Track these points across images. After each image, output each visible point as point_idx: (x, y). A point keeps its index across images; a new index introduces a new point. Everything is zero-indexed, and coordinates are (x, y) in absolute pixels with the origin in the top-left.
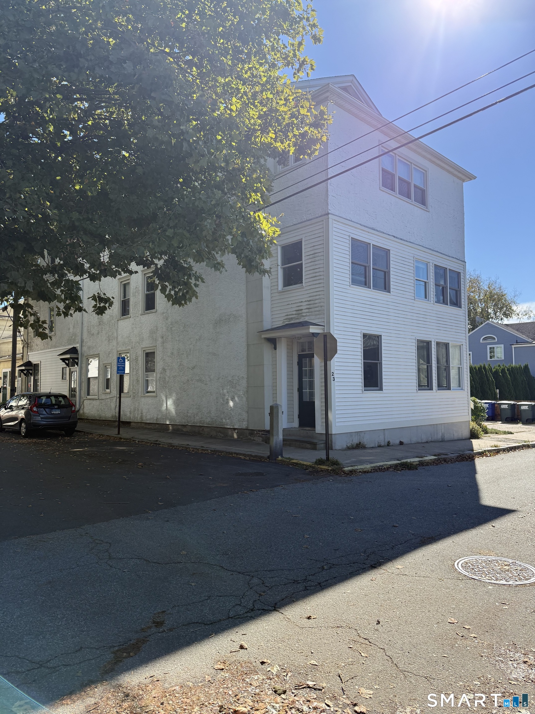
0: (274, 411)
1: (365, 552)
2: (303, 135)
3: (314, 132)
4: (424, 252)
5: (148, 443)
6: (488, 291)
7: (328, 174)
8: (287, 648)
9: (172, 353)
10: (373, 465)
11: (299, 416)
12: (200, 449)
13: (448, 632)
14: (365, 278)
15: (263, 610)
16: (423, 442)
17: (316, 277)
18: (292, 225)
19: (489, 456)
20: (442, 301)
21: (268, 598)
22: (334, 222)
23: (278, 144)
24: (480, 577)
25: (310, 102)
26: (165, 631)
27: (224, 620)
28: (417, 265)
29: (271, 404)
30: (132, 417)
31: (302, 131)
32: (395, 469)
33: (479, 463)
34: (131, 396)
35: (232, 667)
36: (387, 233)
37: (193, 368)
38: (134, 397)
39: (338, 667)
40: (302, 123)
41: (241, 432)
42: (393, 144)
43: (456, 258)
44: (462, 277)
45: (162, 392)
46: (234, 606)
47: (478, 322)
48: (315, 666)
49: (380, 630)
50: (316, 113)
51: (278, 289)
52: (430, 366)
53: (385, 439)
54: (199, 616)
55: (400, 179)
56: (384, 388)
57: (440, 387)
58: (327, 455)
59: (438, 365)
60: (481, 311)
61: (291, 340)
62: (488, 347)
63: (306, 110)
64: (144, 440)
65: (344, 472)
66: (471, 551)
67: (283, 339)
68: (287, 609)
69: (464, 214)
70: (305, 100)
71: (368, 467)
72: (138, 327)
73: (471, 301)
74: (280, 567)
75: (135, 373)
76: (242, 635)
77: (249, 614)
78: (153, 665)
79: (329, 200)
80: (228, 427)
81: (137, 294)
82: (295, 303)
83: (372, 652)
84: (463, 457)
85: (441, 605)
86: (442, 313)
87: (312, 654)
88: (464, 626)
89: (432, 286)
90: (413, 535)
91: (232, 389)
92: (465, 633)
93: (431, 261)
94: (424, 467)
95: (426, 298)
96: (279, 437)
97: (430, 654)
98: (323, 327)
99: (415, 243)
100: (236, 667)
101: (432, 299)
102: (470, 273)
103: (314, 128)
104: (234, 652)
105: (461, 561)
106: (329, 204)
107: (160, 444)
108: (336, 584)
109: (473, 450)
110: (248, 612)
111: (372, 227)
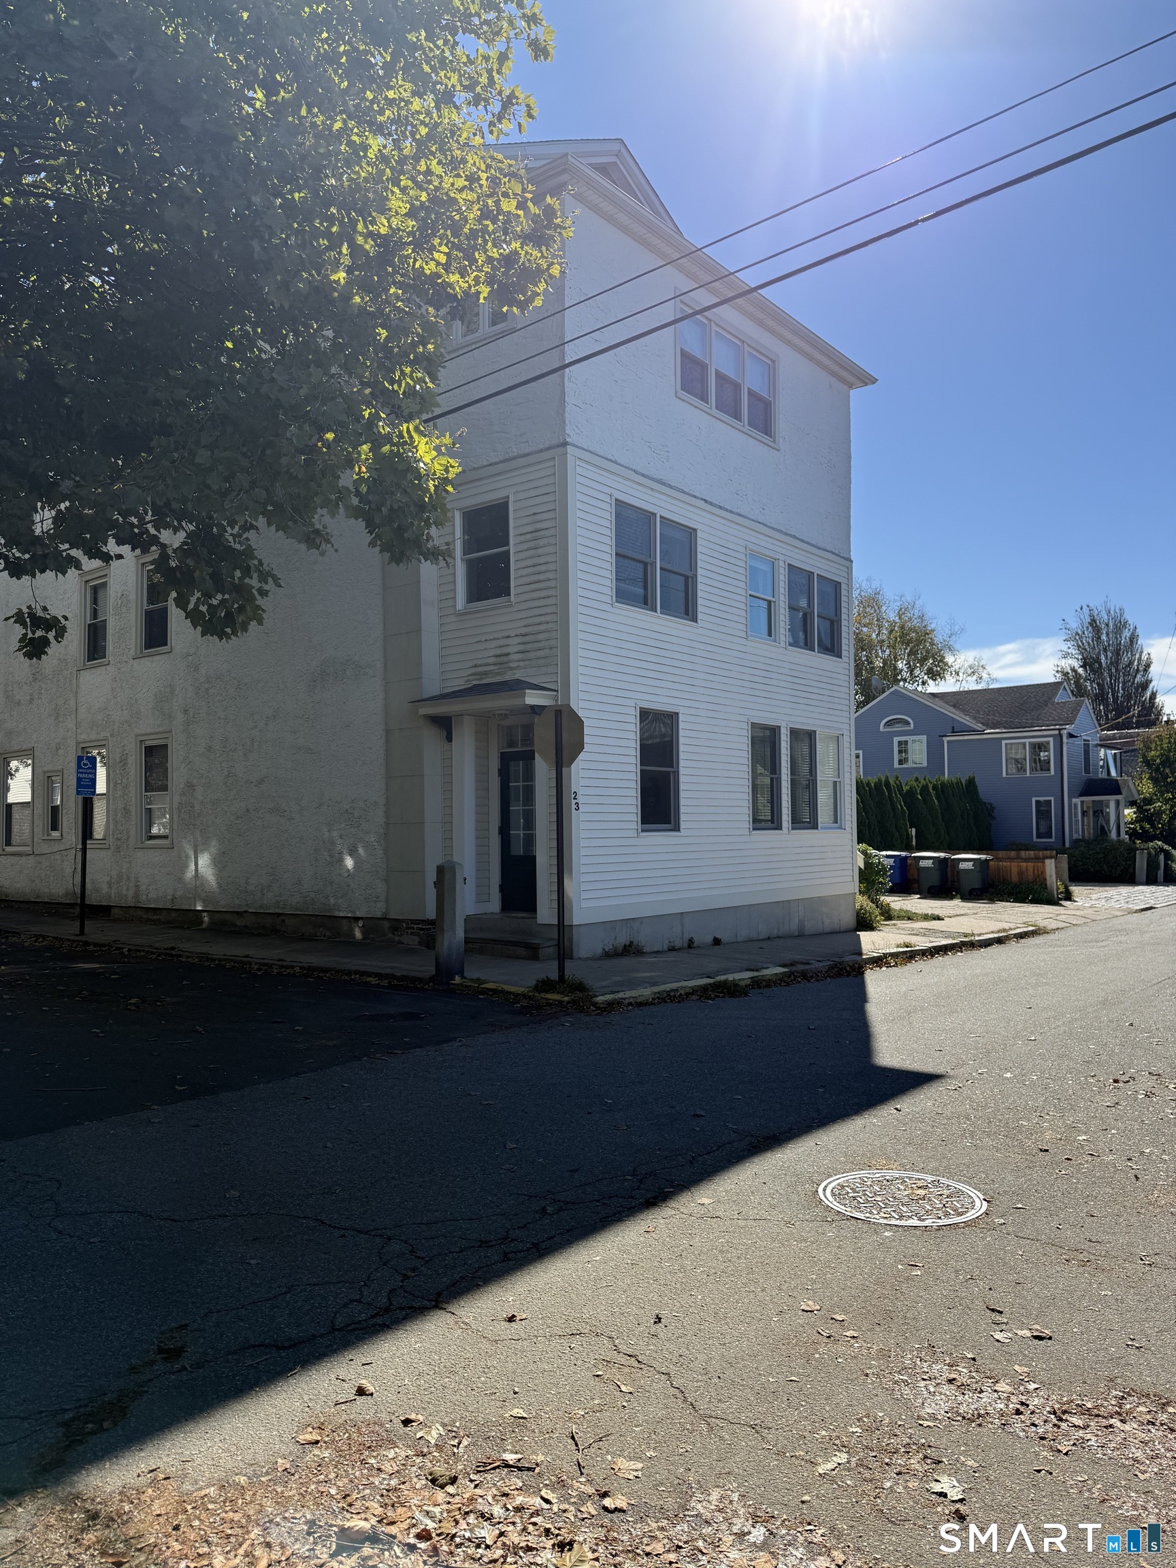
0: (445, 876)
1: (634, 1173)
2: (509, 260)
3: (531, 254)
4: (768, 536)
5: (153, 953)
6: (896, 623)
7: (564, 357)
8: (462, 1387)
9: (209, 749)
10: (656, 989)
11: (502, 888)
12: (275, 965)
13: (801, 1329)
14: (645, 588)
15: (410, 1308)
16: (761, 938)
17: (539, 582)
18: (485, 464)
19: (893, 966)
20: (802, 644)
21: (423, 1282)
22: (578, 463)
23: (454, 278)
24: (868, 1215)
25: (522, 183)
26: (186, 1369)
27: (322, 1336)
28: (754, 564)
29: (440, 862)
30: (113, 896)
31: (505, 250)
32: (701, 996)
33: (875, 981)
34: (112, 847)
35: (339, 1436)
36: (691, 492)
37: (261, 782)
38: (118, 849)
39: (570, 1418)
40: (506, 233)
41: (371, 925)
42: (704, 298)
43: (832, 552)
44: (844, 592)
45: (185, 838)
46: (346, 1305)
47: (876, 689)
48: (521, 1421)
49: (661, 1335)
50: (537, 212)
51: (455, 606)
52: (777, 778)
53: (683, 933)
54: (266, 1329)
55: (718, 374)
56: (683, 825)
57: (797, 823)
58: (561, 969)
59: (793, 777)
60: (881, 665)
61: (484, 720)
62: (896, 740)
63: (514, 203)
64: (143, 946)
65: (595, 1004)
66: (853, 1163)
67: (466, 717)
68: (462, 1303)
69: (850, 457)
70: (513, 179)
71: (646, 992)
72: (127, 686)
73: (862, 644)
74: (451, 1214)
75: (119, 793)
76: (363, 1365)
77: (379, 1320)
78: (157, 1446)
79: (567, 415)
80: (342, 914)
81: (124, 610)
82: (494, 639)
83: (642, 1382)
84: (842, 969)
85: (789, 1276)
86: (802, 668)
87: (515, 1396)
88: (834, 1316)
89: (782, 611)
90: (735, 1132)
91: (352, 830)
92: (834, 1330)
93: (782, 557)
94: (760, 991)
95: (770, 635)
96: (457, 934)
97: (763, 1379)
98: (555, 693)
99: (749, 516)
100: (347, 1435)
101: (782, 638)
102: (860, 585)
103: (533, 246)
104: (342, 1403)
105: (831, 1182)
106: (567, 422)
107: (180, 956)
108: (570, 1244)
109: (860, 954)
110: (377, 1314)
111: (659, 477)
